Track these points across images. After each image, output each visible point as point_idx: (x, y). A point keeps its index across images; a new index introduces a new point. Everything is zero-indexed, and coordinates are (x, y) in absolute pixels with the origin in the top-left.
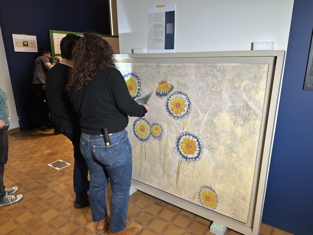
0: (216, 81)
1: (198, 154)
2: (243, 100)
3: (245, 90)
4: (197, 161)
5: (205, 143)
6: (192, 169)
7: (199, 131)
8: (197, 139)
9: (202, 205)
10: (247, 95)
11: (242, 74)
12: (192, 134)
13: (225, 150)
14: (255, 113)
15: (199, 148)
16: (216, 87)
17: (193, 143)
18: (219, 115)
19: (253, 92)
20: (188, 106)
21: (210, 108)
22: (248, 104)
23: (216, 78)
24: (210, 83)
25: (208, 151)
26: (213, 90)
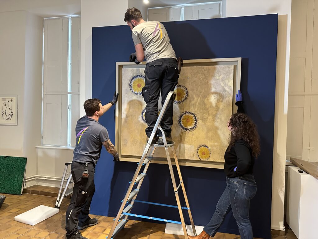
0: (204, 77)
1: (195, 125)
2: (222, 86)
3: (222, 81)
4: (194, 129)
5: (199, 116)
6: (191, 136)
7: (195, 109)
8: (194, 114)
9: (199, 160)
10: (223, 83)
11: (220, 71)
12: (190, 112)
13: (212, 118)
14: (229, 93)
15: (196, 120)
16: (204, 80)
17: (191, 118)
18: (208, 97)
19: (227, 81)
20: (187, 94)
21: (202, 93)
22: (224, 88)
23: (204, 74)
24: (200, 78)
25: (201, 121)
26: (203, 82)
